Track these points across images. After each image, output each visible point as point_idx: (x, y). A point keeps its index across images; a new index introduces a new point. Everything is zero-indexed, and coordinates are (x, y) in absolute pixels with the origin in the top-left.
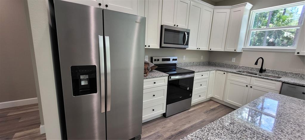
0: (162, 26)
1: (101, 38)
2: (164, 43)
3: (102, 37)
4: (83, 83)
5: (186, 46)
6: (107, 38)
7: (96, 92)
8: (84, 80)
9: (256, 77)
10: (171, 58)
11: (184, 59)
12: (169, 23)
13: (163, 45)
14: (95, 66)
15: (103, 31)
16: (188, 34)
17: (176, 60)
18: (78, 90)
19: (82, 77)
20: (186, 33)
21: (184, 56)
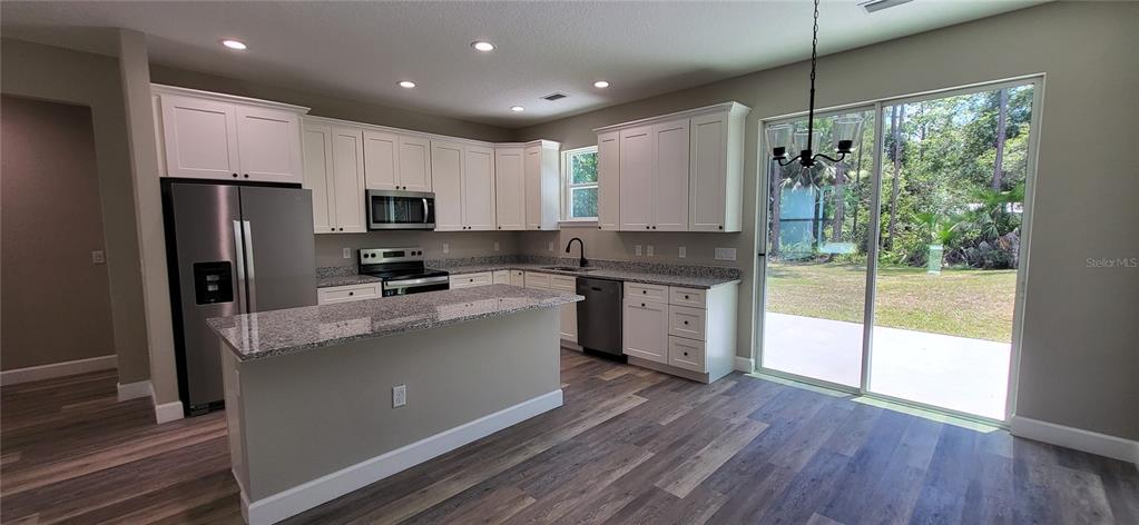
0: (367, 191)
1: (237, 224)
2: (374, 222)
3: (239, 223)
4: (211, 288)
5: (430, 226)
6: (247, 224)
7: (231, 300)
8: (212, 283)
9: (554, 273)
10: (408, 251)
11: (446, 251)
12: (384, 184)
13: (373, 226)
14: (229, 262)
15: (239, 213)
16: (431, 201)
17: (420, 253)
18: (203, 297)
19: (209, 278)
20: (425, 201)
21: (446, 246)
